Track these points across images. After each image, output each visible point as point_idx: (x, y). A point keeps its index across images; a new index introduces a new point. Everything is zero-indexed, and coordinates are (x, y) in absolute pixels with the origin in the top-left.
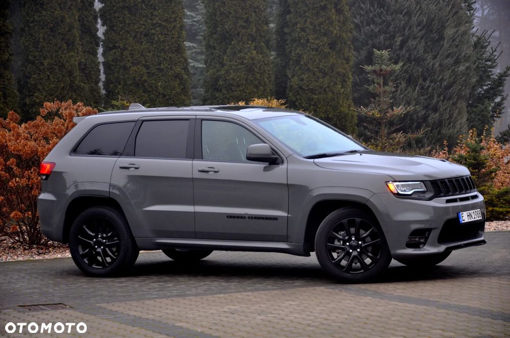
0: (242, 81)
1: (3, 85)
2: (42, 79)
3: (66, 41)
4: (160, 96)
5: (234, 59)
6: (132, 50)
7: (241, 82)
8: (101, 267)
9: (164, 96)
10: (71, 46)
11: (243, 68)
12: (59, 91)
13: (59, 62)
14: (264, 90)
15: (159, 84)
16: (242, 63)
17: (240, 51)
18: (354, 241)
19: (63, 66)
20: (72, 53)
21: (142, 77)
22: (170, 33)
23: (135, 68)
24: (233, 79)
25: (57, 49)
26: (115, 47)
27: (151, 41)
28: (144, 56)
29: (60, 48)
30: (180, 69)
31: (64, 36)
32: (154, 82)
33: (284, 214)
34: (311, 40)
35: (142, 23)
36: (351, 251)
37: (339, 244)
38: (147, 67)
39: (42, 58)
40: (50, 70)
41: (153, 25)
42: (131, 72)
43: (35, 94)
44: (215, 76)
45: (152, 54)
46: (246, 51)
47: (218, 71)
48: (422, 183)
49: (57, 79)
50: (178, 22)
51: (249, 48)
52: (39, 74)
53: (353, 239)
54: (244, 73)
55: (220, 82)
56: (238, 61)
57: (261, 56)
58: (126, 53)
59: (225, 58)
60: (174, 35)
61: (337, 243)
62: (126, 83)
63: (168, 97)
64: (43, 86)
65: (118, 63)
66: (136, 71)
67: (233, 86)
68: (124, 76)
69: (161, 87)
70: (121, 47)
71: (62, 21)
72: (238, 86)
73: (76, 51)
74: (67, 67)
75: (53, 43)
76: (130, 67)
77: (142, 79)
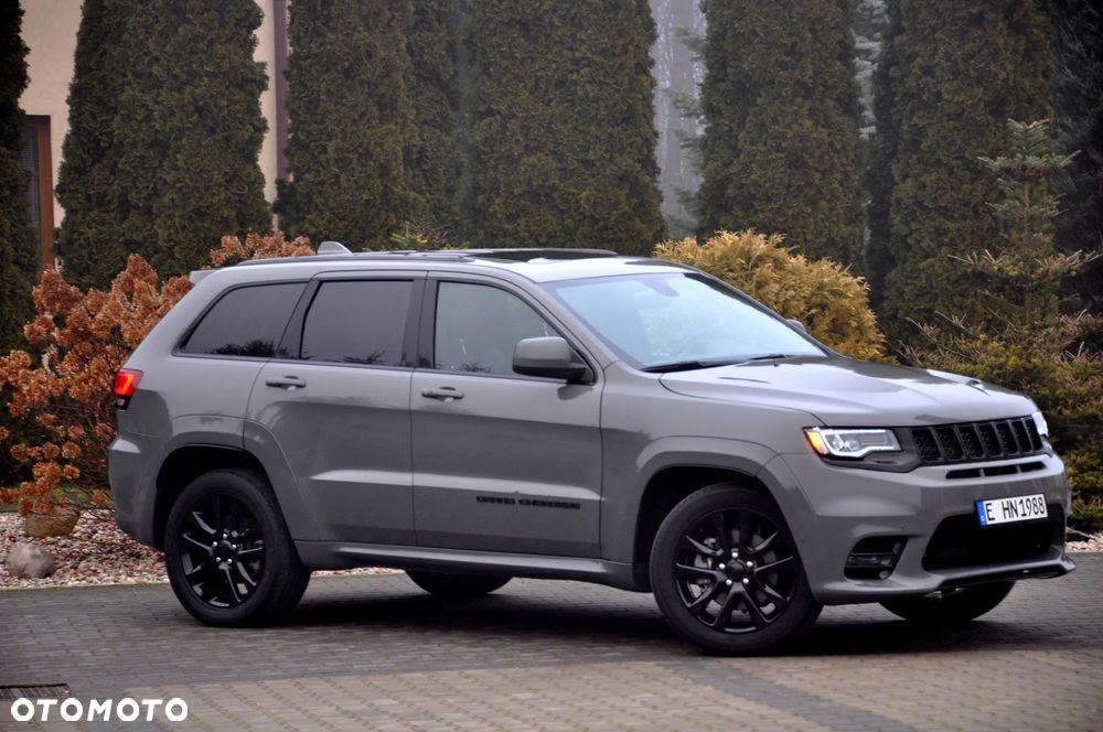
0: (778, 189)
1: (238, 195)
2: (322, 183)
3: (377, 99)
4: (586, 222)
5: (761, 137)
6: (526, 119)
7: (775, 191)
8: (227, 605)
9: (596, 221)
10: (388, 111)
11: (781, 158)
12: (358, 211)
13: (361, 144)
14: (831, 210)
15: (584, 194)
16: (778, 149)
17: (775, 121)
18: (736, 559)
19: (367, 154)
20: (392, 126)
21: (547, 180)
22: (611, 81)
23: (532, 159)
24: (757, 185)
25: (357, 118)
26: (490, 112)
27: (569, 97)
28: (552, 132)
29: (363, 114)
30: (631, 162)
31: (373, 87)
32: (573, 190)
33: (594, 496)
34: (945, 96)
35: (550, 57)
36: (729, 582)
37: (703, 565)
38: (560, 158)
39: (324, 137)
40: (341, 164)
41: (576, 62)
42: (523, 168)
43: (309, 217)
44: (719, 178)
45: (570, 126)
46: (788, 119)
47: (726, 165)
48: (890, 433)
49: (355, 182)
50: (632, 55)
51: (795, 112)
52: (318, 172)
53: (735, 555)
54: (782, 169)
55: (729, 191)
56: (769, 142)
57: (825, 131)
58: (513, 125)
59: (742, 135)
60: (621, 86)
61: (699, 564)
62: (512, 193)
63: (601, 224)
64: (325, 199)
65: (495, 148)
66: (533, 166)
67: (756, 199)
68: (509, 176)
69: (588, 200)
70: (503, 113)
71: (370, 56)
72: (769, 200)
73: (400, 121)
74: (377, 157)
75: (349, 104)
76: (521, 156)
77: (547, 183)
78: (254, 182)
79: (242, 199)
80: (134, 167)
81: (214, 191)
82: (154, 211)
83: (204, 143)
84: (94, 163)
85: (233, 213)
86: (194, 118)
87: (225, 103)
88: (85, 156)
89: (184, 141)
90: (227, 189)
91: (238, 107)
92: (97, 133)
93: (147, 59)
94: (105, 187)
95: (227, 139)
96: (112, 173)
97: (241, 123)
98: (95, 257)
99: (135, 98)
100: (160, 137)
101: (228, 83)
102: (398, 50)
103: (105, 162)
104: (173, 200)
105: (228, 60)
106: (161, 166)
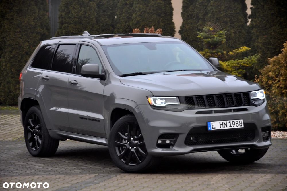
78: (237, 9)
79: (232, 15)
80: (200, 6)
81: (222, 12)
82: (206, 19)
85: (229, 19)
88: (188, 3)
90: (227, 12)
94: (192, 12)
96: (195, 8)
98: (188, 35)
104: (210, 16)
106: (208, 5)
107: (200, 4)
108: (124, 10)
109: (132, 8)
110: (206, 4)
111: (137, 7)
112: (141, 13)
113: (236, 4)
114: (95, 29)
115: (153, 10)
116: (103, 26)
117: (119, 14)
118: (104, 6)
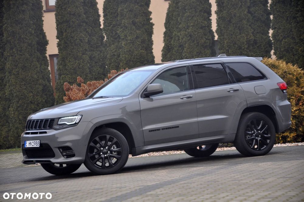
4: (301, 57)
6: (284, 29)
10: (242, 31)
13: (233, 41)
19: (235, 43)
21: (290, 46)
25: (232, 33)
29: (234, 32)
32: (298, 48)
40: (229, 47)
42: (283, 43)
49: (233, 51)
65: (276, 38)
66: (286, 42)
71: (235, 16)
73: (246, 33)
74: (238, 44)
75: (230, 30)
76: (282, 40)
77: (290, 47)
80: (176, 53)
83: (191, 44)
84: (168, 53)
86: (189, 38)
87: (196, 33)
89: (187, 45)
91: (200, 34)
92: (168, 45)
93: (178, 23)
95: (198, 43)
97: (201, 38)
99: (176, 35)
100: (182, 44)
101: (197, 27)
102: (244, 14)
103: (171, 52)
105: (197, 21)
107: (176, 51)
108: (112, 60)
109: (120, 58)
110: (181, 51)
111: (123, 57)
112: (127, 62)
113: (206, 50)
114: (89, 78)
115: (137, 58)
116: (96, 75)
117: (109, 64)
118: (96, 58)
